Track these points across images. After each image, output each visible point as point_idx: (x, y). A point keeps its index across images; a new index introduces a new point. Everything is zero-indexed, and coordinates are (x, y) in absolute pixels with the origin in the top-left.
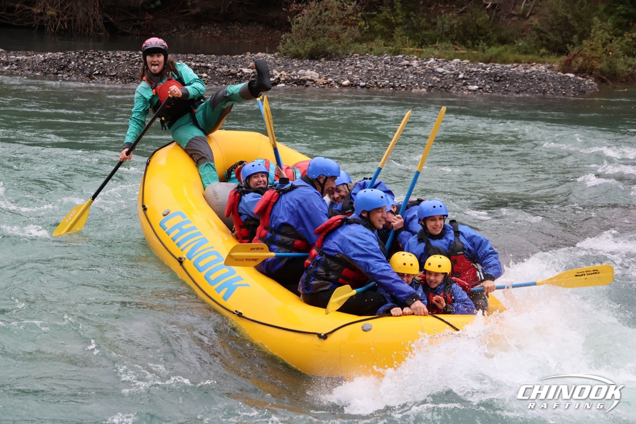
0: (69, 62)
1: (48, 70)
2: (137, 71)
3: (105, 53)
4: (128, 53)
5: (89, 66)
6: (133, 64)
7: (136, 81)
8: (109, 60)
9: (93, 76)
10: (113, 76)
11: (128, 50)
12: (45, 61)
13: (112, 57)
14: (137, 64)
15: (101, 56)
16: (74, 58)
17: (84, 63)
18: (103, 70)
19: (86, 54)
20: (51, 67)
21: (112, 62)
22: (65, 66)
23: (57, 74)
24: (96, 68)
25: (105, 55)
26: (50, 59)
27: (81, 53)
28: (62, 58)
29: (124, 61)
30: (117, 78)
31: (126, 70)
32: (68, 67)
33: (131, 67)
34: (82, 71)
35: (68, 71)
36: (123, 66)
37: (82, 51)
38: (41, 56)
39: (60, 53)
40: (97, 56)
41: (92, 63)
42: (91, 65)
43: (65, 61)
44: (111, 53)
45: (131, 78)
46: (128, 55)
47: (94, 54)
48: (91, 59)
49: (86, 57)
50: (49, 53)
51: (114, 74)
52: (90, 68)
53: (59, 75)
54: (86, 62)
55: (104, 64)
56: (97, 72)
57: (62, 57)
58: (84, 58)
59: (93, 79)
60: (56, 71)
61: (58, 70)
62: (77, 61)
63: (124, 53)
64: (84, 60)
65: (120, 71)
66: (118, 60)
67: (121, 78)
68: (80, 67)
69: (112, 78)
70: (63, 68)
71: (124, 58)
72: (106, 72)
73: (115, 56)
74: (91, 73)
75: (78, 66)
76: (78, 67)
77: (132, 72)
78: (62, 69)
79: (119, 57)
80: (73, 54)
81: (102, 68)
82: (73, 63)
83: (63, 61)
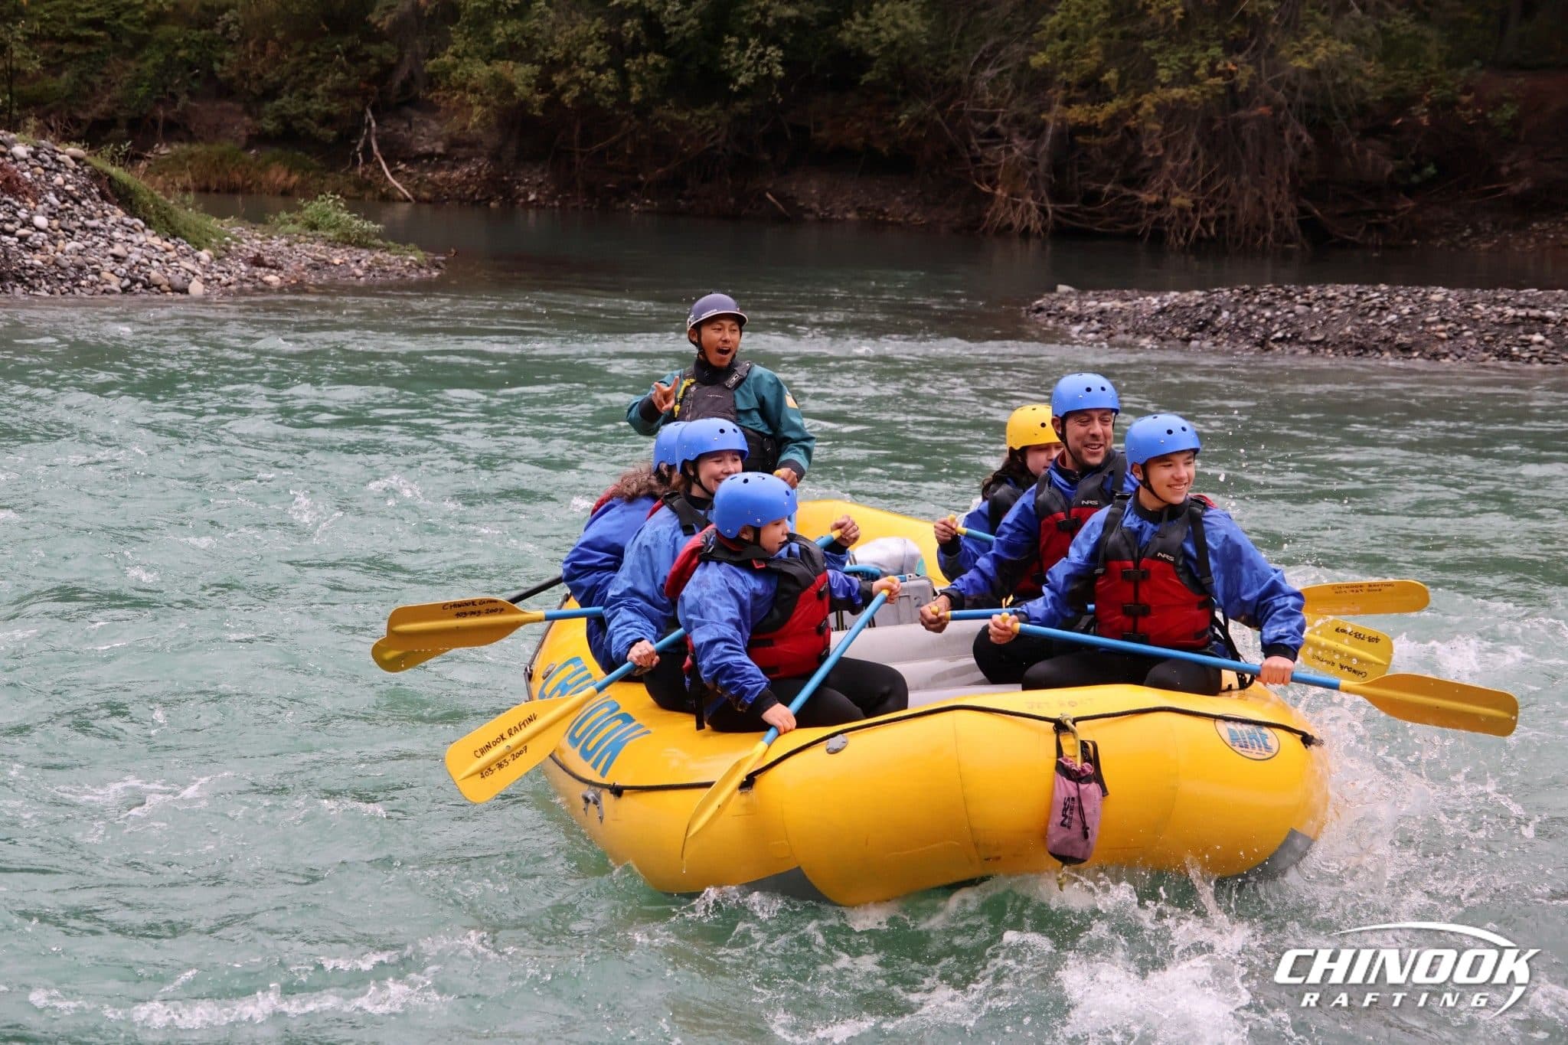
0: (1217, 312)
1: (1169, 332)
2: (1373, 332)
3: (1300, 289)
4: (1353, 289)
5: (1263, 321)
6: (1364, 315)
7: (1371, 353)
8: (1310, 305)
9: (1271, 344)
10: (1318, 342)
11: (1354, 283)
12: (1163, 311)
13: (1317, 299)
14: (1373, 313)
15: (1291, 298)
16: (1228, 303)
17: (1250, 314)
18: (1294, 330)
19: (1256, 294)
20: (1175, 324)
21: (1316, 310)
22: (1207, 323)
23: (1188, 340)
24: (1277, 326)
25: (1300, 294)
26: (1175, 306)
27: (1245, 292)
28: (1201, 305)
29: (1342, 307)
30: (1326, 348)
31: (1348, 329)
32: (1213, 325)
33: (1359, 321)
34: (1246, 332)
35: (1214, 334)
36: (1341, 320)
37: (1247, 287)
38: (1155, 301)
39: (1197, 293)
40: (1283, 298)
41: (1268, 314)
42: (1268, 320)
43: (1207, 311)
44: (1313, 291)
45: (1358, 347)
46: (1353, 294)
47: (1273, 294)
48: (1267, 305)
49: (1257, 300)
50: (1173, 294)
51: (1319, 337)
52: (1264, 325)
53: (1194, 343)
54: (1254, 313)
55: (1297, 316)
56: (1279, 335)
57: (1200, 301)
58: (1251, 302)
59: (1271, 349)
60: (1186, 333)
61: (1192, 330)
62: (1235, 311)
63: (1344, 288)
64: (1251, 308)
65: (1335, 332)
66: (1330, 306)
67: (1335, 347)
68: (1241, 324)
69: (1315, 347)
70: (1203, 327)
71: (1343, 300)
72: (1300, 334)
73: (1323, 297)
74: (1266, 336)
75: (1238, 321)
76: (1236, 325)
77: (1362, 332)
78: (1201, 329)
79: (1333, 298)
80: (1227, 293)
81: (1291, 325)
82: (1225, 314)
83: (1203, 309)
